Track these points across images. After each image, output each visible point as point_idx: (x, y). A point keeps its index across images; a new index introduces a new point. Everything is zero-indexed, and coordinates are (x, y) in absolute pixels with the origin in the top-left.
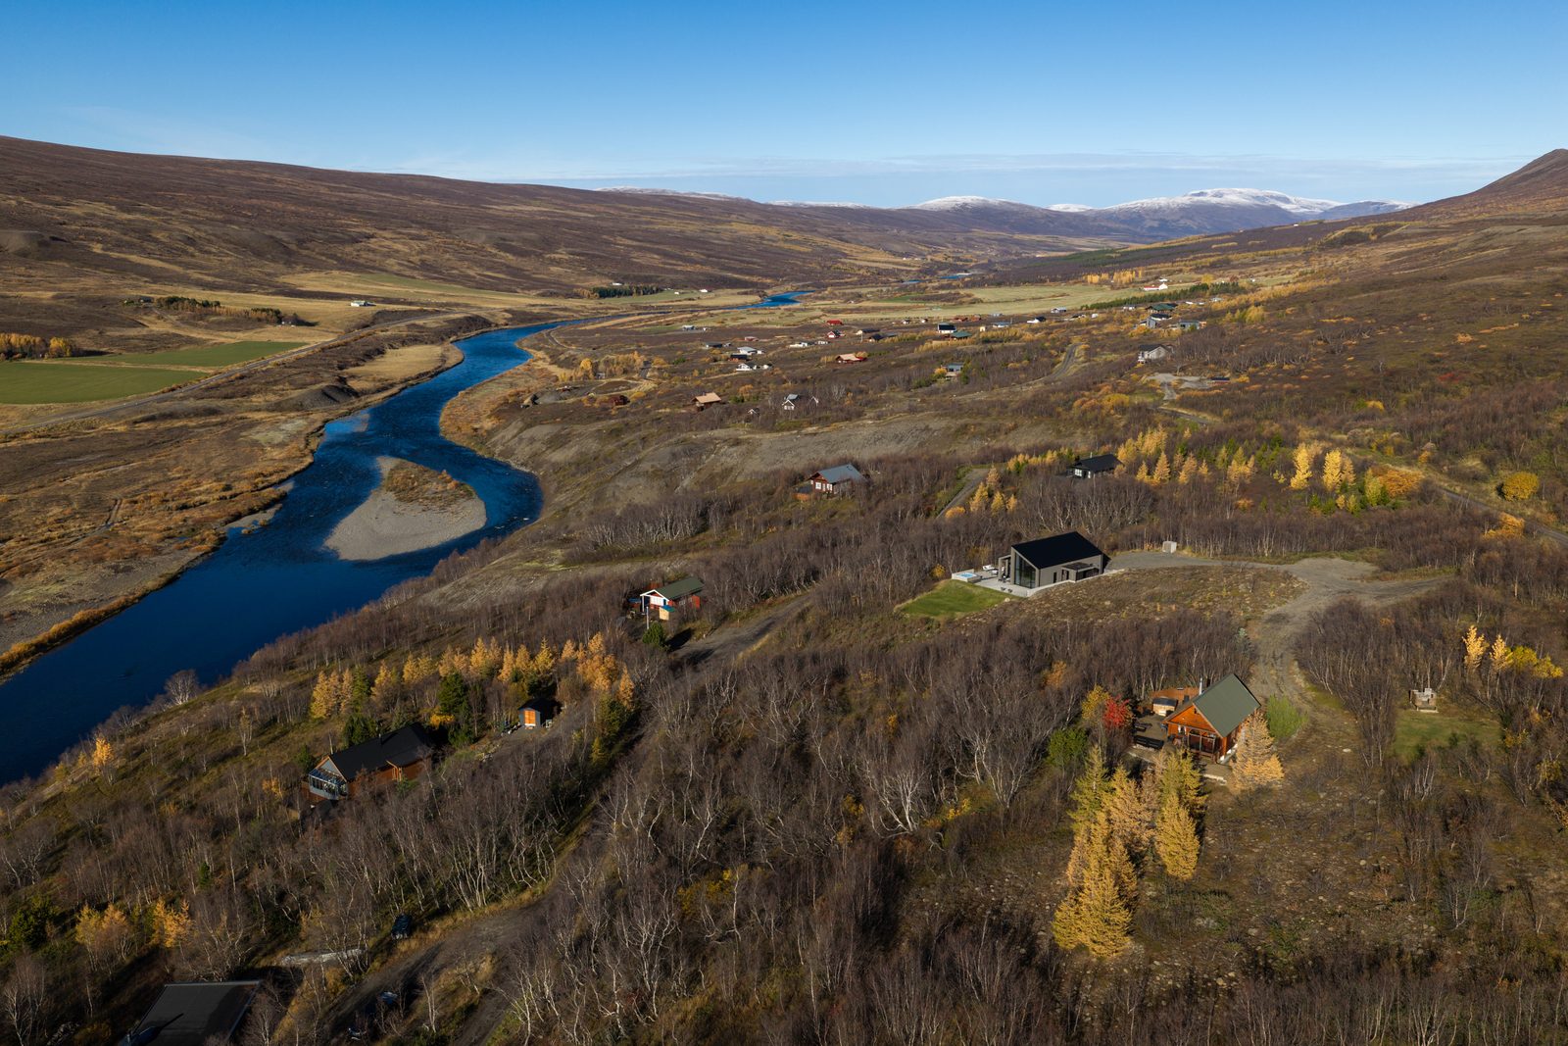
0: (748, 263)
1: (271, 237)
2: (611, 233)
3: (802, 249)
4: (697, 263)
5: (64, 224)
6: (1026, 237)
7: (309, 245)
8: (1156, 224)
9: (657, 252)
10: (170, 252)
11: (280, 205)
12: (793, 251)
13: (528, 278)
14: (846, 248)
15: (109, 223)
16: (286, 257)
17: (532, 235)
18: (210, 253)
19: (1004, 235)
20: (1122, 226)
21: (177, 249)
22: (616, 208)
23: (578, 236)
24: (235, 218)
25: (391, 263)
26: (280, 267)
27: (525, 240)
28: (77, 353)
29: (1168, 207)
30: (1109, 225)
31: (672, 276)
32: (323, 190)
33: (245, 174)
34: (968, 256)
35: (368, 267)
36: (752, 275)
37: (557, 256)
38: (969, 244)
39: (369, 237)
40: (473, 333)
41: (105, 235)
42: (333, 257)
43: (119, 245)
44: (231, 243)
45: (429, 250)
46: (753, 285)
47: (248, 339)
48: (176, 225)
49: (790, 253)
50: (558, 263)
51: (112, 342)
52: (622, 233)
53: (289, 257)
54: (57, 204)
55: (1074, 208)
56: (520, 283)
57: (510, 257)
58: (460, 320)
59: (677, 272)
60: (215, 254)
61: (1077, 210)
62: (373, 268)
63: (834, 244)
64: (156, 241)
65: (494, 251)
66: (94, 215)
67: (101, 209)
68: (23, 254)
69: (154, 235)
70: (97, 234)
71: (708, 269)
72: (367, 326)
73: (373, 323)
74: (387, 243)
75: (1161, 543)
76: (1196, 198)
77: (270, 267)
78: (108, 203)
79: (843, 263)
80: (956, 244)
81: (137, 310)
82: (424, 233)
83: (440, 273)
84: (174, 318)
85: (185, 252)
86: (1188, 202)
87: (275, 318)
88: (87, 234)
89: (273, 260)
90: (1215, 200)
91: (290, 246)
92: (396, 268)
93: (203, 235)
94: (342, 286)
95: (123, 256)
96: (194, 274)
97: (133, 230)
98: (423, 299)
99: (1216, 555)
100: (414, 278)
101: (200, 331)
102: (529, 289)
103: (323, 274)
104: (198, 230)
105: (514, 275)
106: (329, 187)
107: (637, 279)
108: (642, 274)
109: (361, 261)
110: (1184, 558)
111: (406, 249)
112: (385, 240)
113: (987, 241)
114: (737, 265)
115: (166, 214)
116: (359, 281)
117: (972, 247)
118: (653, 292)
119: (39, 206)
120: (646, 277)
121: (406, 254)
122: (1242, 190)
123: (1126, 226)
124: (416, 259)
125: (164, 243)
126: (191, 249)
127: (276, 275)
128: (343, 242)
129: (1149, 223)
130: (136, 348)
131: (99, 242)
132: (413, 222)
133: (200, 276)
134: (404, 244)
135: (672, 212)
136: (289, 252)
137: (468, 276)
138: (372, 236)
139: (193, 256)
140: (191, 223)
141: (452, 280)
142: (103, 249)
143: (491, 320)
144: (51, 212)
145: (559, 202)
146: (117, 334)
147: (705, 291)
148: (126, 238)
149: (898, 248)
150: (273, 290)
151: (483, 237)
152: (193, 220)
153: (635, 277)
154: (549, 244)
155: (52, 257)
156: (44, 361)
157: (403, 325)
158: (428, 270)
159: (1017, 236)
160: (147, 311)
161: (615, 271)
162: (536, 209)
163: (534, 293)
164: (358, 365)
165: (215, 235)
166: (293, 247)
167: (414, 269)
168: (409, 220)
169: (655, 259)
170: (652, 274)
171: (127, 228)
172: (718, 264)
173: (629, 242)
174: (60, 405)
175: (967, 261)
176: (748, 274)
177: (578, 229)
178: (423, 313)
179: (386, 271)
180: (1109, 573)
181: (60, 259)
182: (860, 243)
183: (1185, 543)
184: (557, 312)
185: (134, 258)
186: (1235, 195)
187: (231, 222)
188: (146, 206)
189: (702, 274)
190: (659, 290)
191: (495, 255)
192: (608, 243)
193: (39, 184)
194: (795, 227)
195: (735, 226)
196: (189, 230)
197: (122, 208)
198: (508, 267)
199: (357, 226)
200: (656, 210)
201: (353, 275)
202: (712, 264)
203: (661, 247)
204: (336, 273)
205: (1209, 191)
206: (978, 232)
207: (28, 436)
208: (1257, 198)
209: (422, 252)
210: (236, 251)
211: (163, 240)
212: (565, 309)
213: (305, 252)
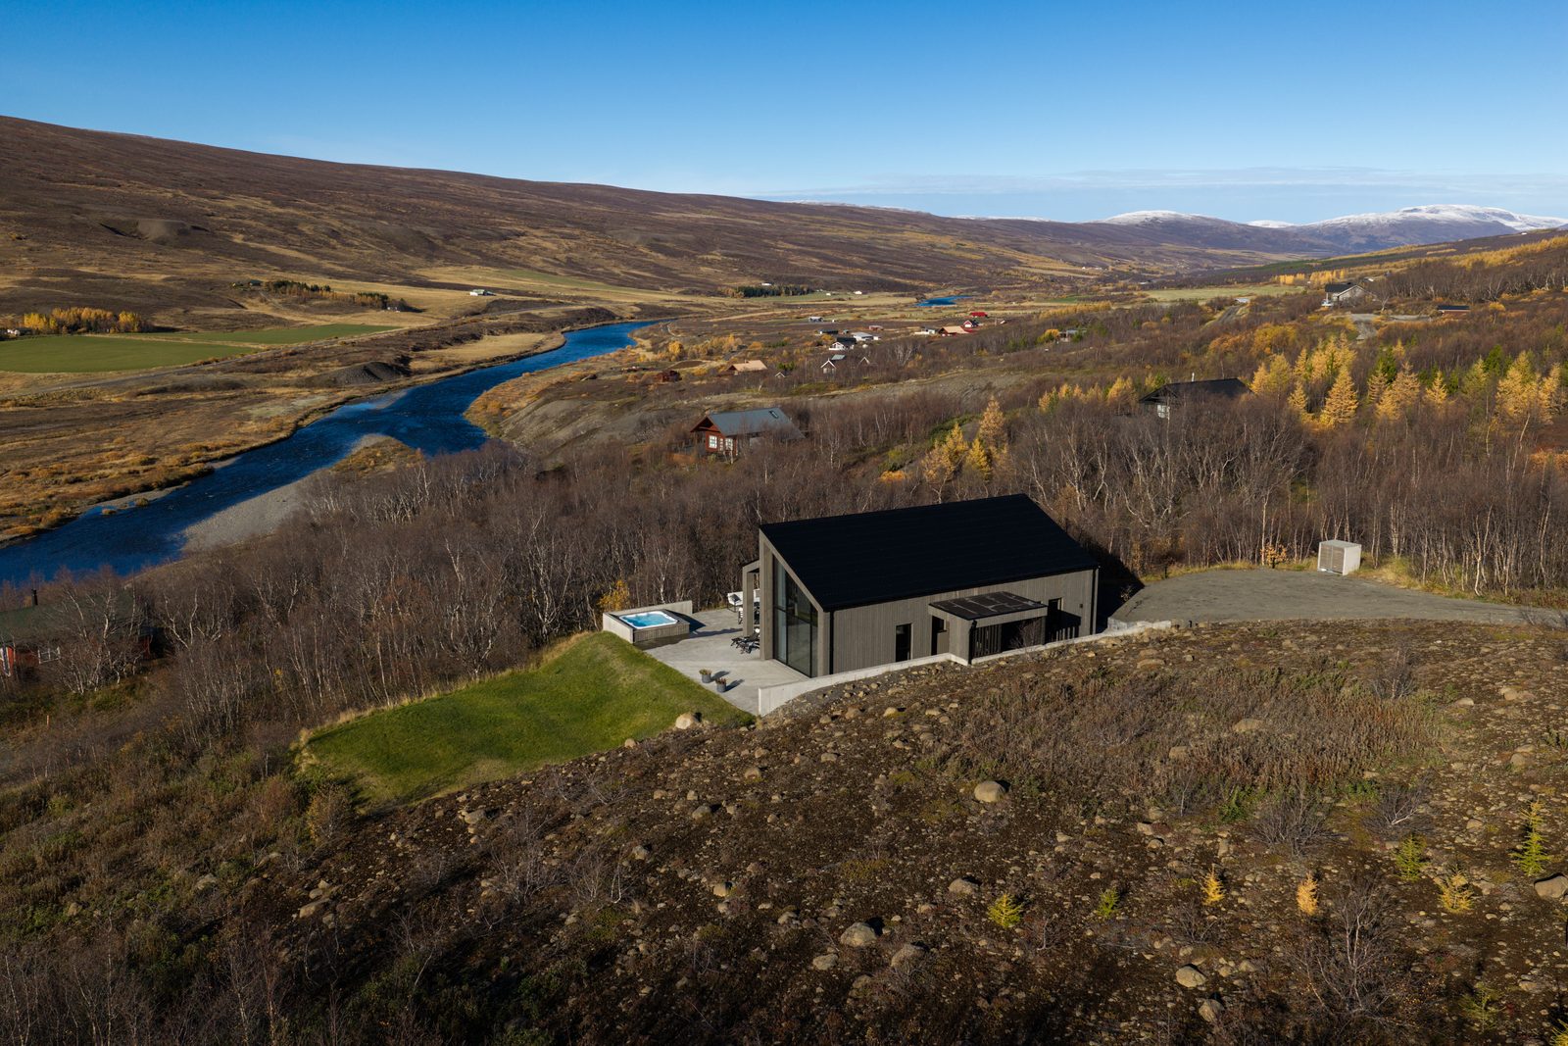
0: (912, 268)
1: (419, 232)
2: (773, 237)
3: (974, 257)
4: (857, 266)
5: (213, 215)
6: (1220, 252)
7: (456, 241)
8: (1363, 241)
9: (817, 255)
10: (312, 244)
11: (437, 204)
12: (964, 258)
13: (676, 277)
14: (1022, 257)
15: (256, 216)
16: (429, 251)
17: (690, 237)
18: (352, 245)
19: (1196, 249)
20: (1326, 242)
21: (320, 241)
22: (786, 217)
23: (737, 239)
24: (388, 214)
25: (537, 260)
26: (420, 260)
27: (679, 241)
28: (146, 329)
29: (1378, 223)
30: (1312, 241)
31: (825, 278)
32: (493, 195)
33: (419, 179)
34: (1155, 268)
35: (510, 263)
36: (914, 279)
37: (710, 257)
38: (1157, 257)
39: (519, 235)
40: (591, 325)
41: (249, 226)
42: (479, 253)
43: (262, 236)
44: (377, 237)
45: (577, 248)
46: (914, 288)
47: (342, 322)
48: (326, 219)
49: (961, 260)
50: (710, 263)
51: (193, 321)
52: (785, 238)
53: (432, 251)
54: (214, 198)
55: (1274, 225)
56: (665, 282)
57: (661, 256)
58: (581, 312)
59: (832, 274)
60: (357, 247)
61: (1276, 227)
62: (516, 264)
63: (1010, 253)
64: (301, 233)
65: (645, 251)
66: (246, 208)
67: (255, 203)
68: (161, 242)
69: (300, 228)
70: (241, 225)
71: (869, 273)
72: (478, 314)
73: (485, 311)
74: (536, 241)
75: (1311, 545)
76: (1408, 214)
77: (409, 260)
78: (264, 198)
79: (1015, 270)
80: (1142, 257)
81: (242, 294)
82: (577, 232)
83: (585, 270)
84: (276, 301)
85: (327, 244)
86: (1400, 218)
87: (380, 303)
88: (232, 225)
89: (415, 254)
90: (1430, 216)
91: (436, 242)
92: (540, 264)
93: (350, 229)
94: (477, 279)
95: (262, 246)
96: (327, 265)
97: (280, 223)
98: (554, 293)
99: (1493, 585)
100: (556, 274)
101: (297, 314)
102: (672, 287)
103: (462, 268)
104: (347, 224)
105: (661, 274)
106: (500, 193)
107: (789, 280)
108: (796, 275)
109: (505, 257)
110: (1384, 594)
111: (554, 247)
112: (537, 238)
113: (1177, 255)
114: (900, 270)
115: (319, 209)
116: (497, 276)
117: (1161, 261)
118: (803, 293)
119: (194, 198)
120: (799, 278)
121: (553, 252)
122: (1461, 207)
123: (1330, 243)
124: (562, 257)
125: (307, 235)
126: (333, 242)
127: (412, 268)
128: (490, 239)
129: (1356, 240)
130: (216, 327)
131: (242, 232)
132: (568, 222)
133: (332, 266)
134: (554, 242)
135: (844, 221)
136: (433, 247)
137: (613, 274)
138: (523, 234)
139: (334, 248)
140: (340, 218)
141: (596, 277)
142: (244, 240)
143: (616, 313)
144: (204, 205)
145: (729, 210)
146: (203, 312)
147: (859, 293)
148: (272, 230)
149: (1079, 259)
150: (402, 280)
151: (637, 237)
152: (344, 215)
153: (787, 279)
154: (704, 246)
155: (189, 246)
156: (107, 336)
157: (517, 314)
158: (572, 267)
159: (1210, 251)
160: (253, 294)
161: (768, 272)
162: (704, 216)
163: (676, 290)
164: (440, 348)
165: (362, 229)
166: (439, 242)
167: (559, 266)
168: (565, 220)
169: (814, 262)
170: (806, 275)
171: (273, 220)
172: (879, 268)
173: (791, 246)
174: (71, 375)
175: (1153, 272)
176: (909, 279)
177: (739, 233)
178: (545, 304)
179: (529, 267)
180: (1120, 630)
181: (196, 247)
182: (1039, 253)
183: (1386, 547)
184: (692, 308)
185: (273, 248)
186: (1452, 212)
187: (381, 218)
188: (303, 201)
189: (858, 276)
190: (809, 291)
191: (646, 255)
192: (767, 246)
193: (202, 180)
194: (972, 236)
195: (907, 235)
196: (336, 224)
197: (276, 203)
198: (656, 265)
199: (511, 225)
200: (827, 219)
201: (492, 270)
202: (873, 269)
203: (822, 251)
204: (475, 267)
205: (1423, 207)
206: (1168, 246)
207: (9, 403)
208: (1478, 214)
209: (570, 250)
210: (379, 245)
211: (308, 232)
212: (701, 305)
213: (449, 247)
